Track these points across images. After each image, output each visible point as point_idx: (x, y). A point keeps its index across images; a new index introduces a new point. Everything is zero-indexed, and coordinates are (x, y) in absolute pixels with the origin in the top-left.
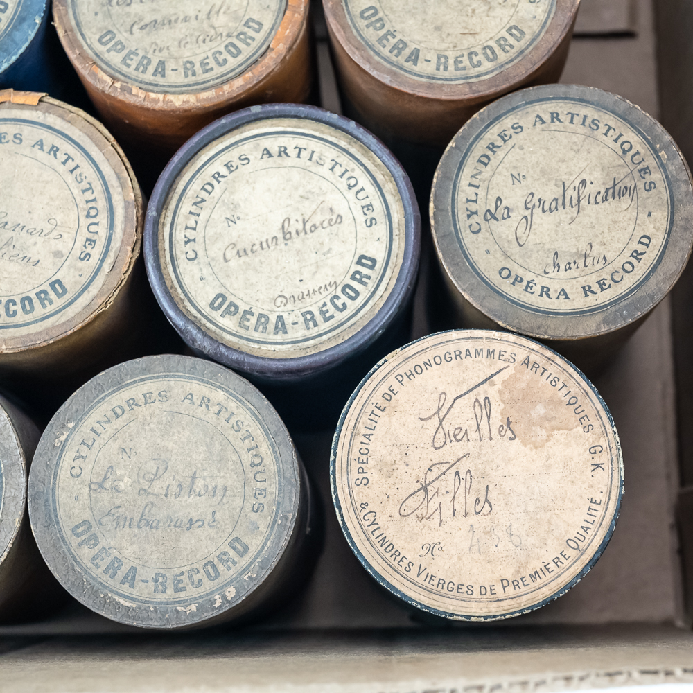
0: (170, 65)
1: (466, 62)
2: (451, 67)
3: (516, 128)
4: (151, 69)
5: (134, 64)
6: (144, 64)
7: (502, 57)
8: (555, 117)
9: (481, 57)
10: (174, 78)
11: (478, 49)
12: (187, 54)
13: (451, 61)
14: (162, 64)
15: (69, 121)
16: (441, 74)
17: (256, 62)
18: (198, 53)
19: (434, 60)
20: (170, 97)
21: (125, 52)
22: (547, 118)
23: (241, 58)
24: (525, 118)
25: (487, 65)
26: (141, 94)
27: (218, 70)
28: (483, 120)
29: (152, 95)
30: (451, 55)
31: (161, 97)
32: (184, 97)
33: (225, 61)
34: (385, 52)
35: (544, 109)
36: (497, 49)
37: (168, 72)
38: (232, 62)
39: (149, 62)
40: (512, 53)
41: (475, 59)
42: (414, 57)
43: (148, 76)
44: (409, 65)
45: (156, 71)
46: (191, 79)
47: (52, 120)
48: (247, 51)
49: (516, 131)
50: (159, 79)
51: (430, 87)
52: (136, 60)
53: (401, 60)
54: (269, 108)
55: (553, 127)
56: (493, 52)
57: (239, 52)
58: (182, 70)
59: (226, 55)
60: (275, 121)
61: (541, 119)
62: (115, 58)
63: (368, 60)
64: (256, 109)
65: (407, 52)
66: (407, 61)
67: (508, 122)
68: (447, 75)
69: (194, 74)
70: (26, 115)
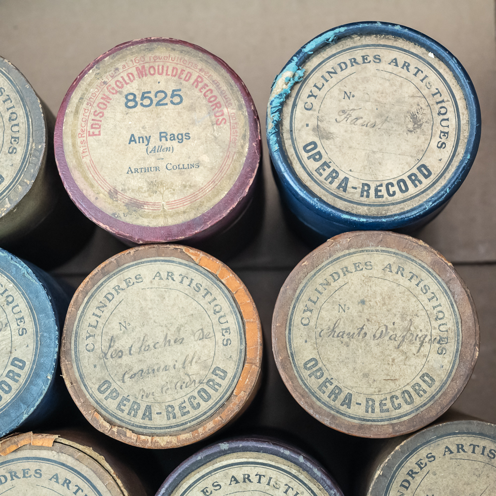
0: (156, 409)
1: (389, 405)
2: (377, 410)
3: (430, 457)
4: (140, 413)
5: (126, 409)
6: (134, 411)
7: (418, 401)
8: (460, 448)
9: (400, 401)
10: (160, 421)
11: (398, 393)
12: (168, 399)
13: (377, 404)
14: (149, 408)
15: (77, 460)
16: (370, 415)
17: (223, 405)
18: (176, 398)
19: (364, 403)
20: (157, 439)
21: (120, 398)
22: (454, 448)
23: (211, 402)
24: (437, 448)
25: (406, 408)
26: (134, 437)
27: (194, 413)
28: (403, 452)
29: (143, 437)
30: (377, 398)
31: (150, 438)
32: (167, 439)
33: (199, 405)
34: (325, 397)
35: (452, 442)
36: (413, 393)
37: (154, 416)
38: (204, 406)
39: (138, 408)
40: (426, 397)
41: (396, 402)
42: (348, 401)
43: (138, 420)
44: (343, 409)
45: (144, 414)
46: (173, 422)
47: (64, 458)
48: (215, 396)
49: (430, 460)
50: (147, 422)
51: (361, 427)
52: (129, 405)
53: (337, 404)
54: (234, 444)
55: (459, 456)
56: (410, 396)
57: (210, 397)
58: (164, 413)
59: (199, 400)
60: (240, 454)
61: (449, 450)
62: (112, 405)
63: (312, 407)
64: (224, 446)
65: (342, 397)
66: (342, 405)
67: (423, 452)
68: (374, 416)
69: (174, 417)
70: (44, 454)
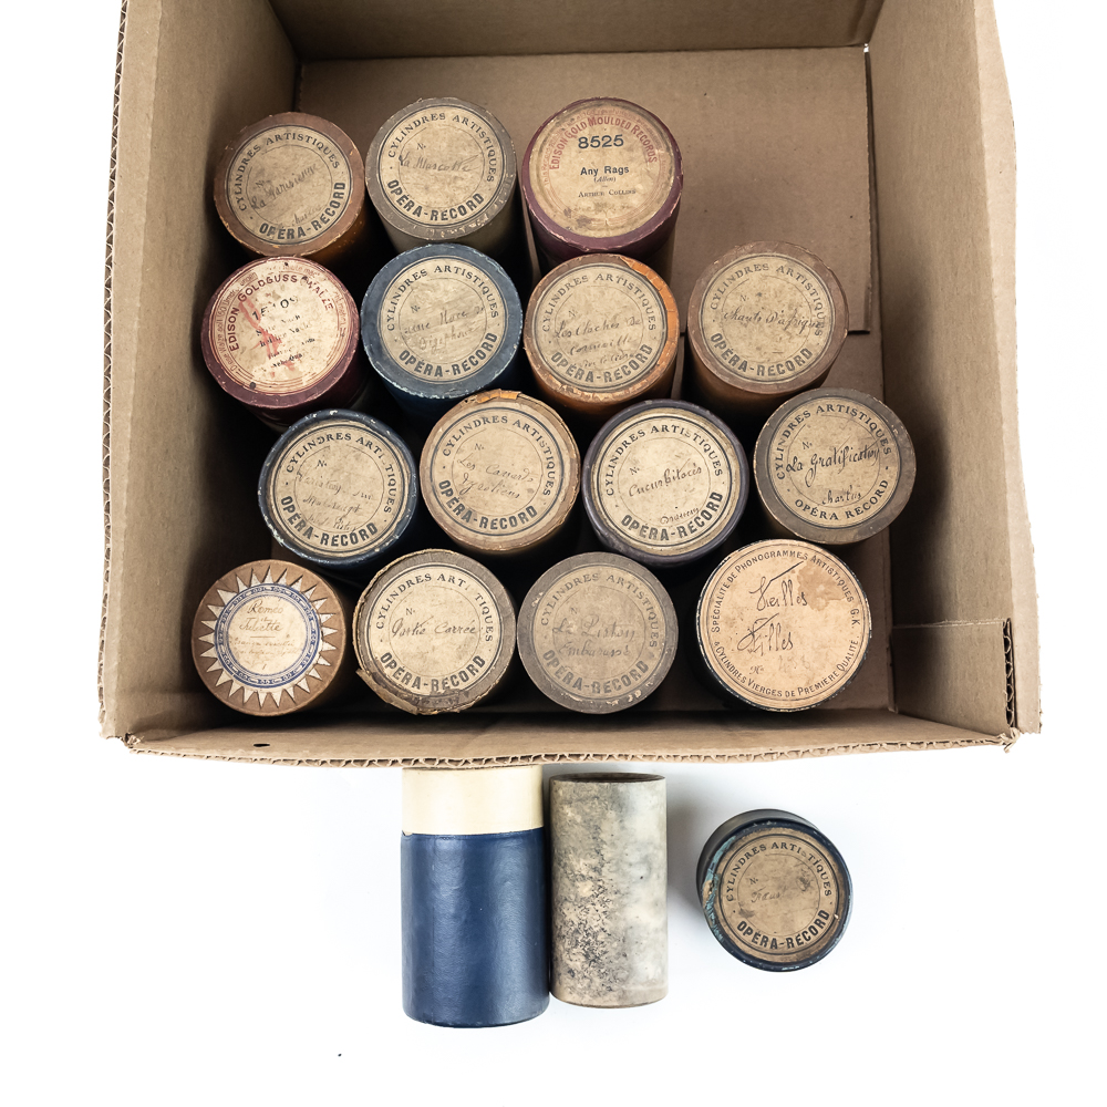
0: (596, 375)
1: (776, 371)
2: (766, 373)
3: (806, 414)
4: (584, 377)
5: (574, 374)
6: (580, 374)
7: (798, 368)
8: (830, 407)
9: (784, 368)
10: (599, 383)
11: (783, 363)
12: (606, 367)
13: (766, 370)
14: (591, 373)
15: (535, 409)
16: (761, 377)
17: (648, 373)
18: (613, 367)
19: (756, 369)
20: (596, 395)
21: (568, 366)
22: (825, 408)
23: (639, 370)
24: (812, 408)
25: (788, 373)
26: (580, 393)
27: (625, 378)
28: (786, 410)
29: (586, 393)
30: (766, 366)
31: (591, 394)
32: (605, 395)
33: (630, 372)
34: (726, 362)
35: (823, 403)
36: (794, 363)
37: (595, 379)
38: (634, 373)
39: (583, 373)
40: (804, 366)
41: (781, 369)
42: (744, 366)
43: (583, 381)
44: (740, 371)
45: (587, 378)
46: (609, 383)
47: (525, 408)
48: (642, 366)
49: (806, 416)
50: (589, 383)
51: (753, 385)
52: (575, 371)
53: (736, 368)
54: (657, 402)
55: (829, 413)
56: (792, 365)
57: (638, 366)
58: (603, 378)
59: (630, 368)
60: (659, 410)
61: (822, 409)
62: (562, 370)
63: (716, 367)
64: (649, 402)
65: (739, 363)
66: (739, 369)
67: (801, 410)
68: (763, 378)
69: (610, 380)
70: (509, 405)
